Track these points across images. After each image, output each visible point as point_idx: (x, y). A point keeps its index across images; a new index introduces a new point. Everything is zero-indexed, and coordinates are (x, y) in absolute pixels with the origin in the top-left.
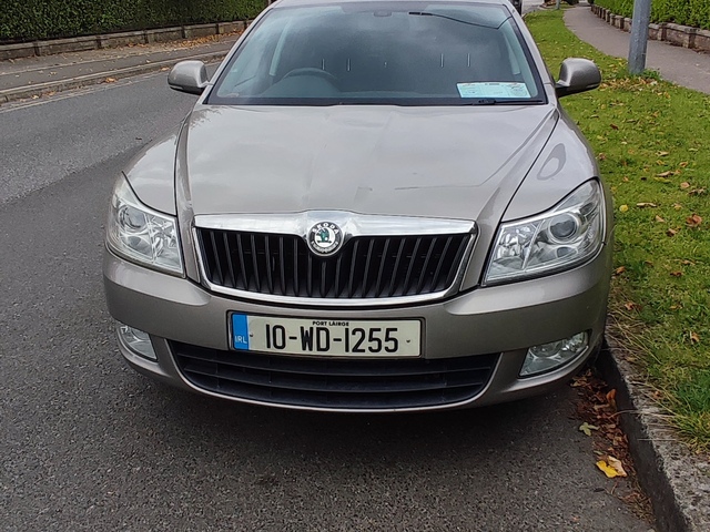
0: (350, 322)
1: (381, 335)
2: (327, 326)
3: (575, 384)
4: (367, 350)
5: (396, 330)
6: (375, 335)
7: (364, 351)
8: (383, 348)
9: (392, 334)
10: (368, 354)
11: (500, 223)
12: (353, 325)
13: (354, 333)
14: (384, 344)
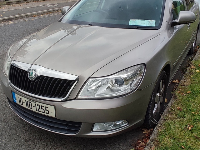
0: (36, 102)
1: (44, 108)
2: (31, 102)
3: (144, 132)
4: (41, 112)
5: (48, 108)
6: (43, 108)
7: (40, 112)
8: (45, 112)
9: (47, 109)
10: (41, 113)
11: (89, 78)
12: (37, 103)
13: (37, 106)
14: (45, 111)
